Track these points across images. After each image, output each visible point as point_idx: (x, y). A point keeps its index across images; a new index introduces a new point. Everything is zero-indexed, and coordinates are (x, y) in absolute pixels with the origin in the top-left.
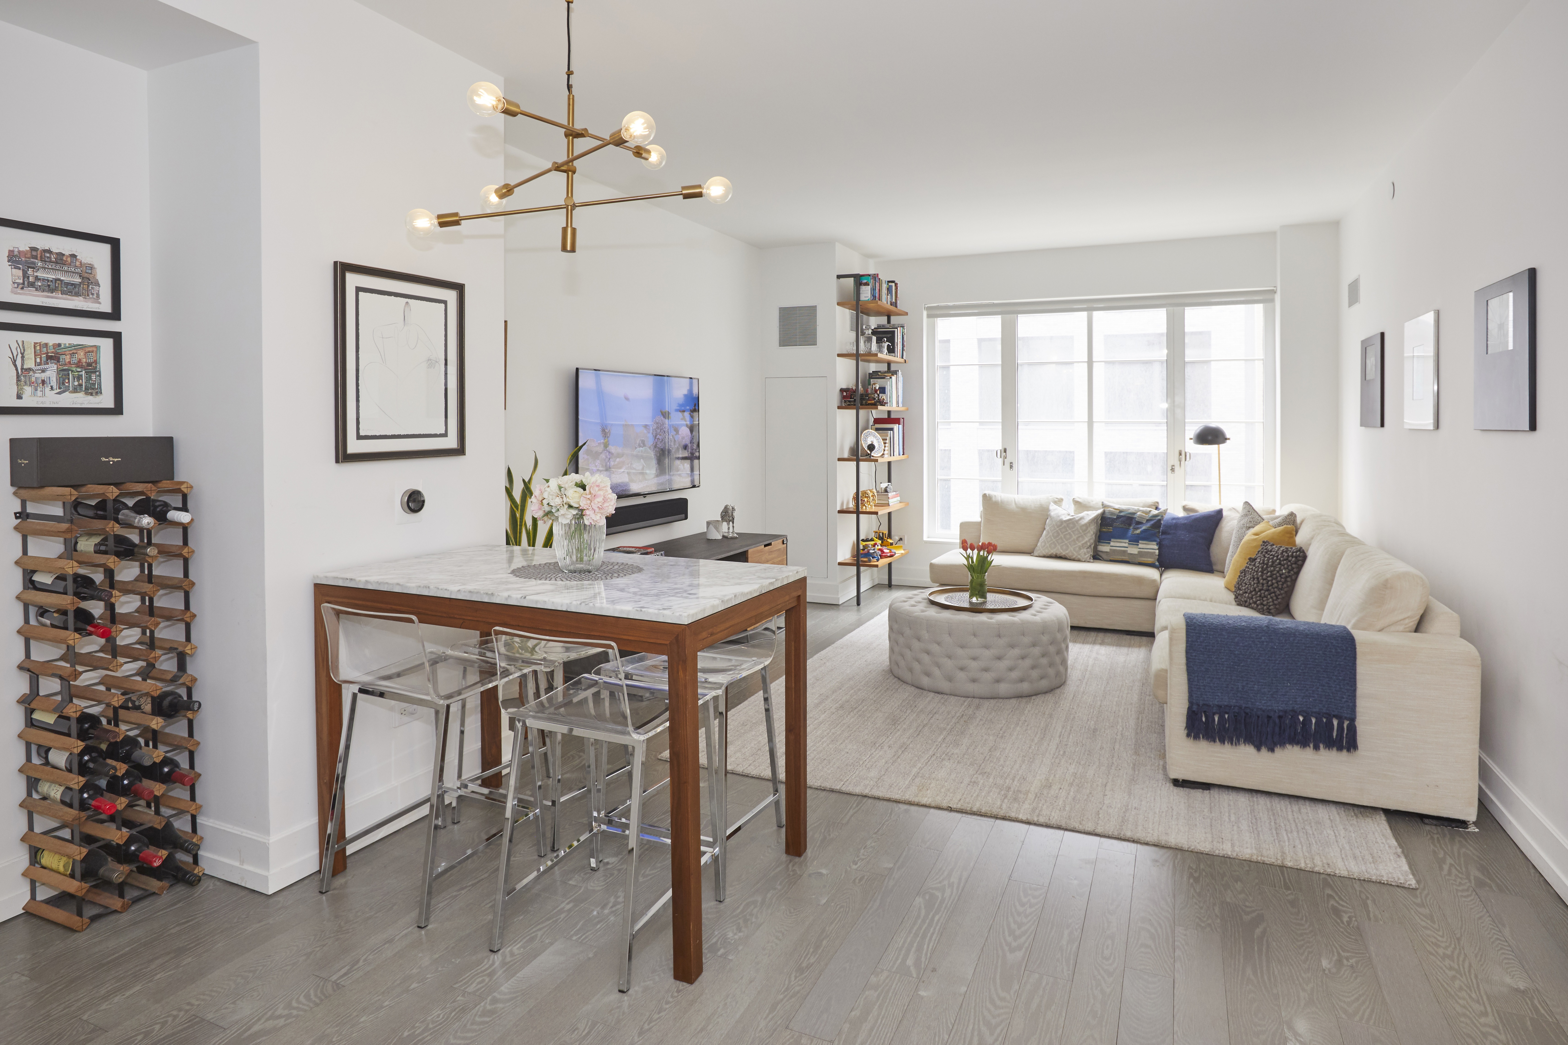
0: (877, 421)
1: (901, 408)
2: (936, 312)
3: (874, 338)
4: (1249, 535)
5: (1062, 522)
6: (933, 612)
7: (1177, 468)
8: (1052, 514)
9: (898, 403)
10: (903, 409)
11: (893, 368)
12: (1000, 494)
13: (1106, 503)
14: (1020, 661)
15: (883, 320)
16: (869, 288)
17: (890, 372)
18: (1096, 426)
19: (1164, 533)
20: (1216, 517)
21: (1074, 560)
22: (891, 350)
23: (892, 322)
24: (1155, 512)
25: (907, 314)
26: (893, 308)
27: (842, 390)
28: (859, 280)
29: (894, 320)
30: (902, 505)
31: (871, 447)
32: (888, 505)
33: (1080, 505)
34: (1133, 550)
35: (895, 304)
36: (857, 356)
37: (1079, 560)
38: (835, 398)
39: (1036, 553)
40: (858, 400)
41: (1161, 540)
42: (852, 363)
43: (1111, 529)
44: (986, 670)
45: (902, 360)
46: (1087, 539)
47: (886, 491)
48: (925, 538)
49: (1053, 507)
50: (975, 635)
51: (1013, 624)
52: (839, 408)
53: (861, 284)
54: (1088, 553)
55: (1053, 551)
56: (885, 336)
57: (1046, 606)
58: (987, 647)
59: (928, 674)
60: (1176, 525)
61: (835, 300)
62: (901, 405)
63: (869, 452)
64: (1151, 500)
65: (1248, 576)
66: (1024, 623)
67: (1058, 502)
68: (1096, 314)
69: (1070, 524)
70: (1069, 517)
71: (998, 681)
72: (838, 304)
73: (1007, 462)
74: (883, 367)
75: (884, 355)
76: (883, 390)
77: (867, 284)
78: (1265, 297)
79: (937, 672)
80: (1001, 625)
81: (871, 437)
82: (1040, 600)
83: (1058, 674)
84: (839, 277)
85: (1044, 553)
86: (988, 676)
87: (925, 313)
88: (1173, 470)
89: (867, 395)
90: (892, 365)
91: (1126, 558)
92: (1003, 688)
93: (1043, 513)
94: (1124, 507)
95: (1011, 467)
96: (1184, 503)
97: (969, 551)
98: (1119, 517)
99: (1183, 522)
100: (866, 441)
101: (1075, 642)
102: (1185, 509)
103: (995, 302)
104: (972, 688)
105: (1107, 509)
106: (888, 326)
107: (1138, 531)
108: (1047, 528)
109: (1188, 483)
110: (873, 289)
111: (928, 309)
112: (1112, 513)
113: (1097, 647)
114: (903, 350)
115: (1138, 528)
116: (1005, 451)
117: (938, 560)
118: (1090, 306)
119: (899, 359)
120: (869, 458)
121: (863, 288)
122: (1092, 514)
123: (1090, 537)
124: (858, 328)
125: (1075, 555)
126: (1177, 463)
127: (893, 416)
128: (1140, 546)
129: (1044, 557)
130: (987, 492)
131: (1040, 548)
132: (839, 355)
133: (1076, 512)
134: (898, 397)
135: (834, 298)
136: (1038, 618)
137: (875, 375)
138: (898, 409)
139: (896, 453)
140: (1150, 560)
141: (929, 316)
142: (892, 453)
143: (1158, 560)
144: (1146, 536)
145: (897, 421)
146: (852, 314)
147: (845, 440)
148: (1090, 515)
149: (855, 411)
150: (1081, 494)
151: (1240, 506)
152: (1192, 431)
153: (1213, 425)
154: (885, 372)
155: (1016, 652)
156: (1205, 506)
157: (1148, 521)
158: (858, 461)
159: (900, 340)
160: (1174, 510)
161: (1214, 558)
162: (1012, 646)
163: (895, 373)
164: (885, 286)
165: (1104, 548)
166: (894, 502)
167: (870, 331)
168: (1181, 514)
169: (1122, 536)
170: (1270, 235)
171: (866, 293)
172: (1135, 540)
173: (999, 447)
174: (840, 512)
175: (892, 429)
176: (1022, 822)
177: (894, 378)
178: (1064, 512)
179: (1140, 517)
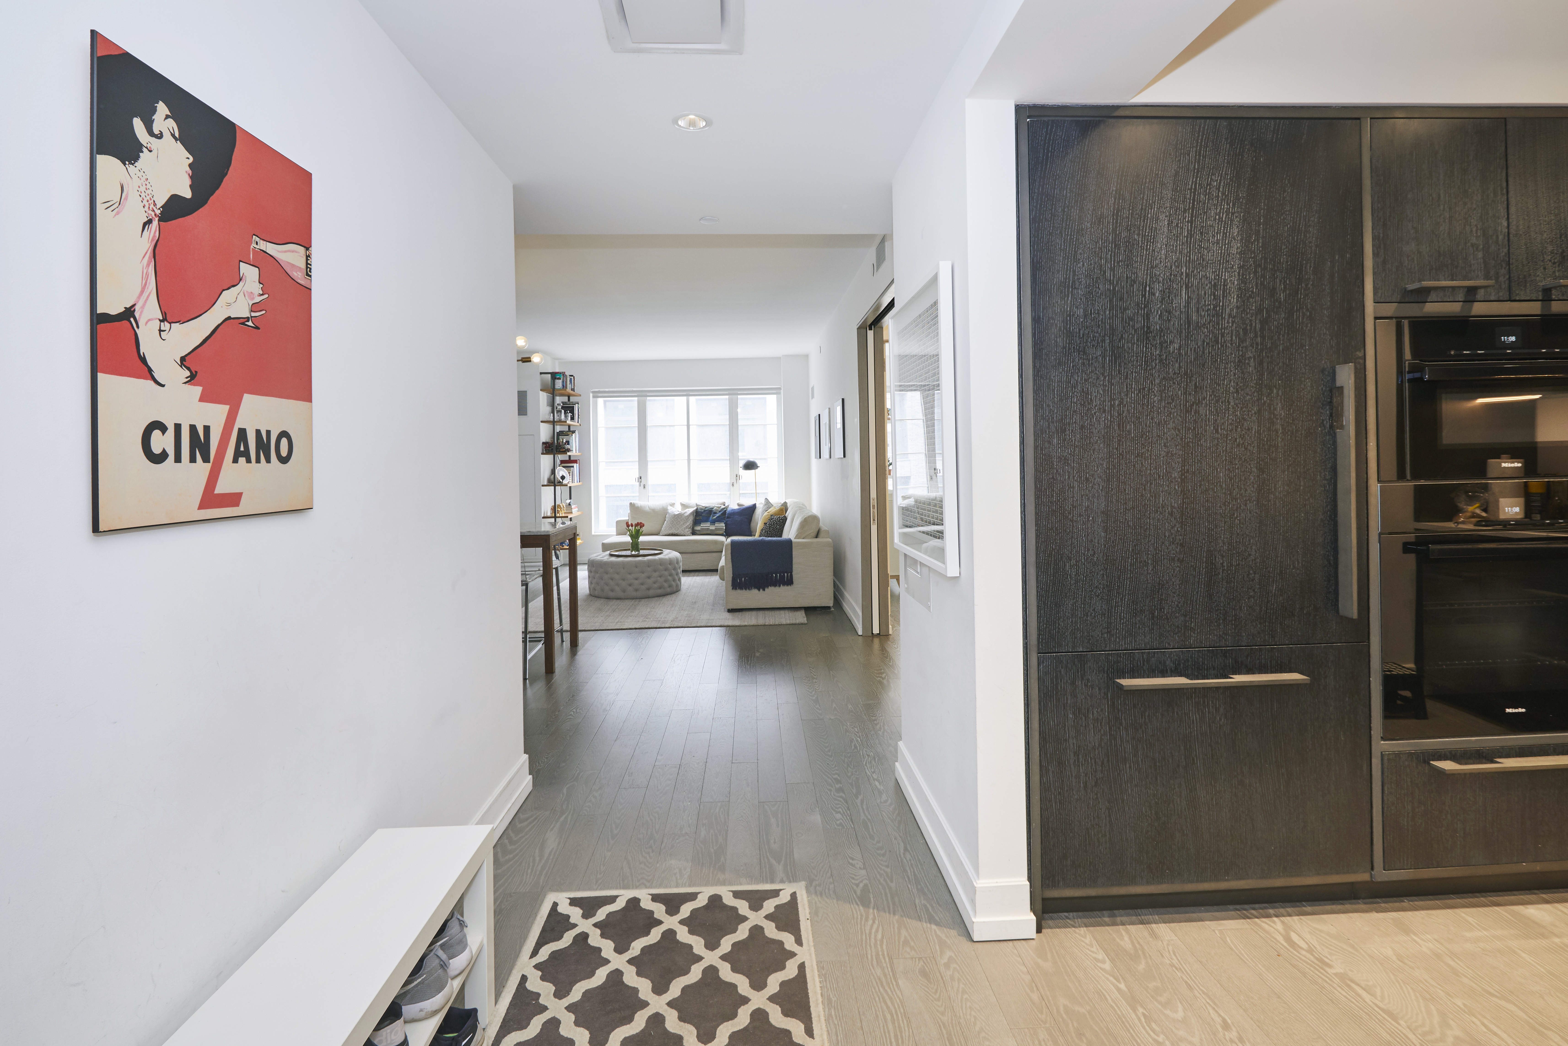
0: (562, 462)
1: (578, 454)
2: (596, 395)
3: (563, 411)
4: (766, 513)
5: (675, 515)
6: (613, 559)
7: (735, 484)
8: (669, 511)
9: (576, 451)
10: (579, 454)
11: (572, 429)
12: (639, 503)
13: (698, 504)
14: (659, 578)
15: (565, 399)
16: (561, 381)
17: (571, 431)
18: (692, 462)
19: (728, 518)
20: (753, 508)
21: (682, 536)
22: (572, 418)
23: (571, 400)
24: (723, 507)
25: (580, 395)
26: (572, 392)
27: (543, 443)
28: (554, 376)
29: (572, 399)
30: (579, 513)
31: (563, 478)
32: (572, 513)
33: (684, 506)
34: (712, 528)
35: (573, 390)
36: (553, 423)
37: (685, 536)
38: (539, 448)
39: (661, 534)
40: (555, 449)
41: (726, 522)
42: (550, 426)
43: (701, 517)
44: (642, 584)
45: (578, 424)
46: (688, 524)
47: (570, 504)
48: (593, 533)
49: (670, 508)
50: (636, 567)
51: (655, 560)
52: (542, 454)
53: (556, 378)
54: (689, 531)
55: (671, 532)
56: (569, 408)
57: (670, 553)
58: (643, 572)
59: (612, 590)
60: (734, 513)
61: (539, 387)
62: (577, 452)
63: (561, 480)
64: (722, 501)
65: (764, 531)
66: (660, 560)
67: (673, 505)
68: (691, 398)
69: (679, 516)
70: (678, 513)
71: (648, 589)
72: (541, 390)
73: (642, 484)
74: (566, 429)
75: (569, 422)
76: (568, 442)
77: (559, 379)
78: (776, 391)
79: (617, 589)
80: (650, 561)
81: (561, 472)
82: (666, 551)
83: (677, 585)
84: (541, 373)
85: (666, 533)
86: (644, 587)
87: (591, 395)
88: (733, 485)
89: (560, 446)
90: (571, 427)
91: (709, 532)
92: (651, 592)
93: (664, 512)
94: (707, 505)
95: (644, 487)
96: (738, 502)
97: (630, 528)
98: (705, 511)
99: (737, 511)
100: (558, 474)
101: (684, 576)
102: (739, 505)
103: (634, 389)
104: (635, 594)
105: (699, 507)
106: (569, 403)
107: (715, 517)
108: (667, 519)
109: (741, 492)
110: (563, 382)
111: (593, 392)
112: (701, 509)
113: (695, 577)
114: (578, 418)
115: (714, 516)
116: (641, 478)
117: (605, 541)
118: (688, 394)
119: (576, 424)
120: (560, 484)
121: (557, 381)
122: (691, 510)
123: (690, 522)
124: (552, 404)
125: (682, 533)
126: (735, 481)
127: (572, 459)
128: (716, 525)
129: (666, 535)
130: (632, 502)
131: (664, 530)
132: (542, 422)
133: (682, 510)
134: (576, 447)
135: (538, 386)
136: (667, 557)
137: (561, 433)
138: (576, 454)
139: (576, 481)
140: (721, 532)
141: (594, 397)
142: (573, 481)
143: (725, 532)
144: (719, 520)
145: (575, 462)
146: (548, 396)
147: (545, 474)
148: (689, 511)
149: (552, 456)
150: (685, 501)
151: (763, 501)
152: (742, 463)
153: (752, 460)
154: (567, 432)
155: (657, 574)
156: (747, 502)
157: (720, 511)
158: (555, 486)
159: (577, 412)
160: (733, 506)
161: (752, 529)
162: (655, 571)
163: (574, 432)
164: (568, 379)
165: (698, 528)
166: (575, 512)
167: (560, 407)
168: (736, 507)
169: (706, 521)
170: (778, 359)
171: (559, 384)
172: (713, 522)
173: (637, 476)
174: (543, 518)
175: (573, 467)
176: (667, 628)
177: (574, 435)
178: (677, 510)
179: (716, 510)
